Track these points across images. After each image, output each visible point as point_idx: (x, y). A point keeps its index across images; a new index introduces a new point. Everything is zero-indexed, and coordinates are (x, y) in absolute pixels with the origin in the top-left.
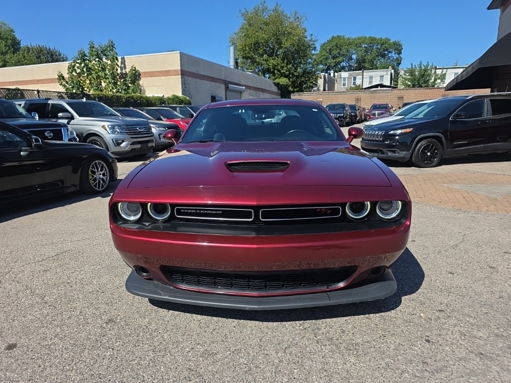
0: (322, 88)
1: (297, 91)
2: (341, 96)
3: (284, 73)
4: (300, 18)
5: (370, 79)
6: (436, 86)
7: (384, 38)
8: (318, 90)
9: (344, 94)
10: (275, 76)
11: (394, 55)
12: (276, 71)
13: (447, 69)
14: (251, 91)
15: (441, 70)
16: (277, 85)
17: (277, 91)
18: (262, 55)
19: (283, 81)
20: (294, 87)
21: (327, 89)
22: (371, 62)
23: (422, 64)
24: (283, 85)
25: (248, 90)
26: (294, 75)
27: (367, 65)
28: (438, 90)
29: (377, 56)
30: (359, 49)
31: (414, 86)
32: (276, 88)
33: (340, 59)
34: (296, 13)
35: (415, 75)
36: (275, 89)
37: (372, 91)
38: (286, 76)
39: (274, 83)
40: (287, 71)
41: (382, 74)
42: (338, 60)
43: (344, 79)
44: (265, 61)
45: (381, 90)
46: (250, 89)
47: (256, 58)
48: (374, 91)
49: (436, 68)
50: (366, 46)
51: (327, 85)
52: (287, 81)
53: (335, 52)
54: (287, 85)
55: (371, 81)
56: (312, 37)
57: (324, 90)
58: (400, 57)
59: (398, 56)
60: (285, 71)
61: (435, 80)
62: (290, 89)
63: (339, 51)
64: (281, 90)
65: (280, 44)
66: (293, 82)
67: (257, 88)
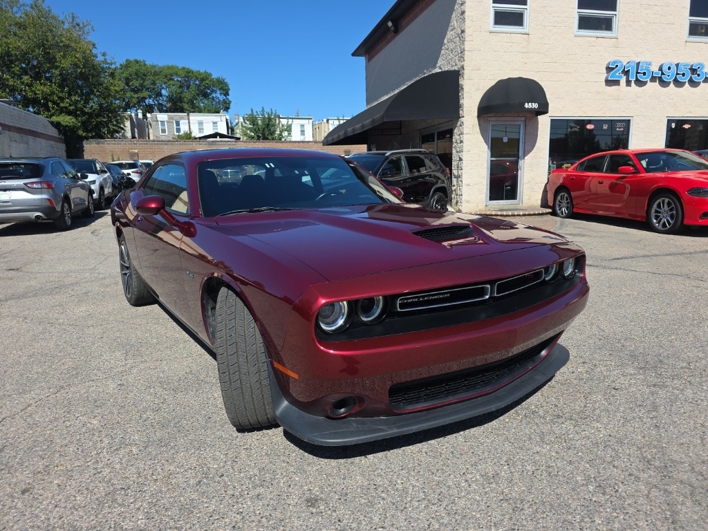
0: (129, 134)
1: (93, 137)
2: (166, 147)
3: (66, 108)
4: (81, 25)
5: (199, 126)
6: (283, 140)
7: (202, 71)
8: (124, 137)
9: (171, 144)
10: (49, 111)
11: (218, 95)
12: (50, 104)
13: (293, 118)
14: (12, 134)
15: (286, 120)
16: (57, 125)
17: (57, 136)
18: (20, 77)
19: (66, 120)
20: (86, 130)
21: (137, 136)
22: (191, 102)
23: (265, 110)
24: (67, 126)
25: (7, 132)
26: (84, 113)
27: (186, 106)
28: (290, 144)
29: (198, 95)
30: (171, 82)
31: (259, 138)
32: (56, 130)
33: (145, 94)
34: (73, 17)
35: (257, 124)
36: (53, 132)
37: (209, 142)
38: (69, 113)
39: (52, 123)
40: (70, 105)
41: (215, 120)
42: (141, 95)
43: (163, 122)
44: (28, 86)
45: (221, 141)
46: (9, 131)
47: (8, 80)
48: (213, 142)
49: (280, 118)
50: (180, 79)
51: (136, 130)
52: (74, 120)
53: (135, 83)
54: (74, 127)
55: (201, 127)
56: (107, 57)
57: (133, 137)
58: (228, 99)
59: (225, 97)
60: (68, 105)
61: (281, 132)
62: (81, 132)
63: (141, 82)
64: (64, 135)
65: (51, 60)
66: (83, 123)
67: (22, 129)
